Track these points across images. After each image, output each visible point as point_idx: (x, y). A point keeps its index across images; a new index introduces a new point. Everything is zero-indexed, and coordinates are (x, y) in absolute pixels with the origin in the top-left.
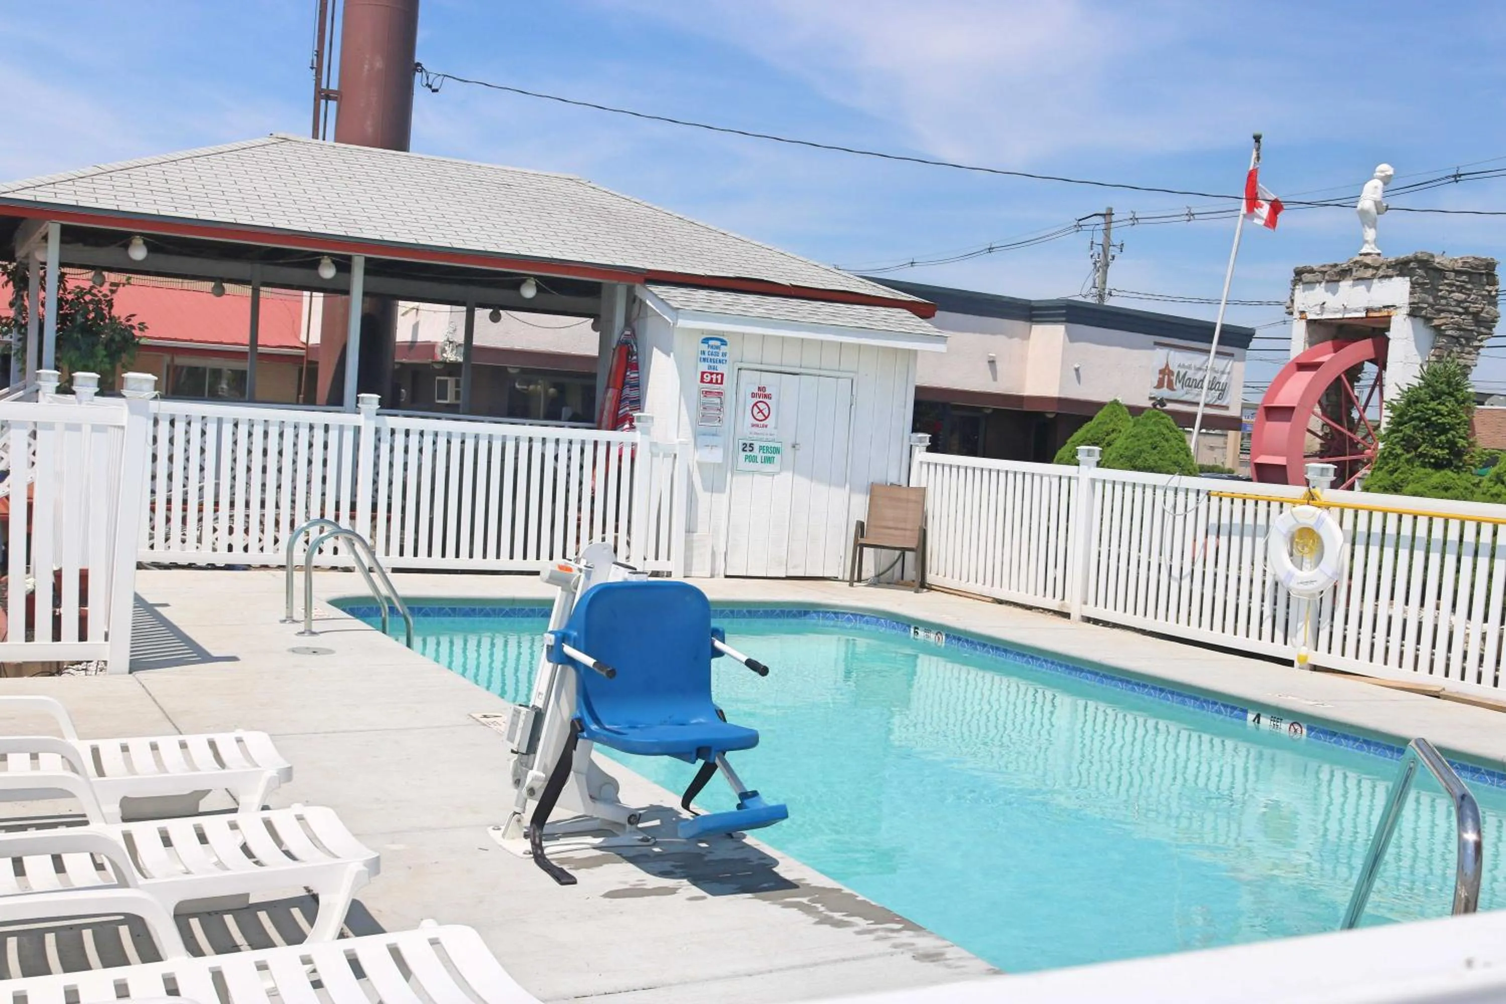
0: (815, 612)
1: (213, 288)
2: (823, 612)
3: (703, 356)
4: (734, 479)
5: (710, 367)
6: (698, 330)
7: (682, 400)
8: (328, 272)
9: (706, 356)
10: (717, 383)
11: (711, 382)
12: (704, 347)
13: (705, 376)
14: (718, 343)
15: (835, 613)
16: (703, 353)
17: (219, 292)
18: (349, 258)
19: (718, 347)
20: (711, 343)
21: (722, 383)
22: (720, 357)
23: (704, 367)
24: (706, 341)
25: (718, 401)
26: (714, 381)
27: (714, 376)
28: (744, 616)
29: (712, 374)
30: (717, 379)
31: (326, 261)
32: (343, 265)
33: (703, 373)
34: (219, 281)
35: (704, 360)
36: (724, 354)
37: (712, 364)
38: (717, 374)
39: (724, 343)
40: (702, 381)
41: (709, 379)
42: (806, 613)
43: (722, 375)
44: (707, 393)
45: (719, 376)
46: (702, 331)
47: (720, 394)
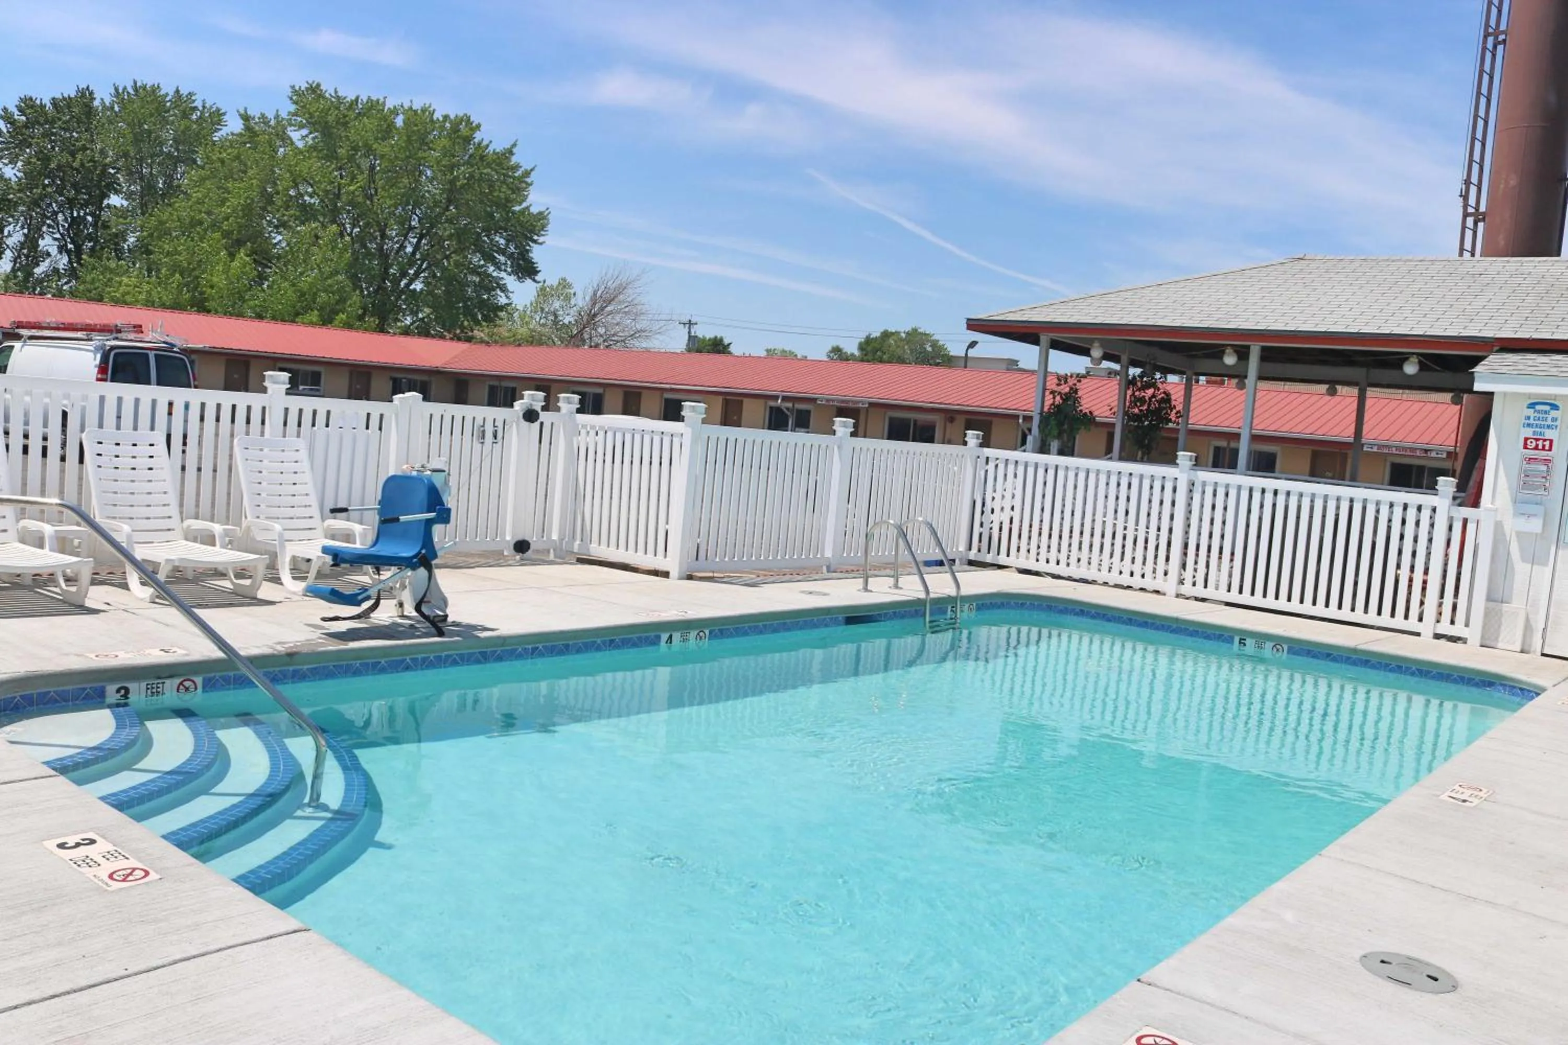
0: (1502, 685)
1: (1328, 389)
2: (1510, 686)
3: (1527, 421)
4: (1560, 552)
5: (1534, 433)
6: (1524, 394)
7: (1501, 467)
8: (1230, 360)
9: (1531, 421)
10: (1543, 449)
11: (1536, 448)
12: (1530, 412)
13: (1529, 442)
14: (1547, 408)
15: (1521, 689)
16: (1529, 418)
17: (1332, 392)
18: (1248, 347)
19: (1546, 412)
20: (1538, 407)
21: (1550, 450)
22: (1549, 422)
23: (1529, 432)
24: (1532, 406)
25: (1544, 468)
26: (1540, 447)
27: (1540, 443)
28: (1413, 674)
29: (1537, 440)
30: (1544, 446)
31: (1229, 350)
32: (1243, 354)
33: (1526, 439)
34: (1332, 385)
35: (1529, 425)
36: (1554, 420)
37: (1538, 430)
38: (1545, 440)
39: (1555, 407)
40: (1525, 447)
41: (1534, 445)
42: (1491, 684)
43: (1551, 441)
44: (1530, 460)
45: (1547, 443)
46: (1529, 396)
47: (1547, 461)
